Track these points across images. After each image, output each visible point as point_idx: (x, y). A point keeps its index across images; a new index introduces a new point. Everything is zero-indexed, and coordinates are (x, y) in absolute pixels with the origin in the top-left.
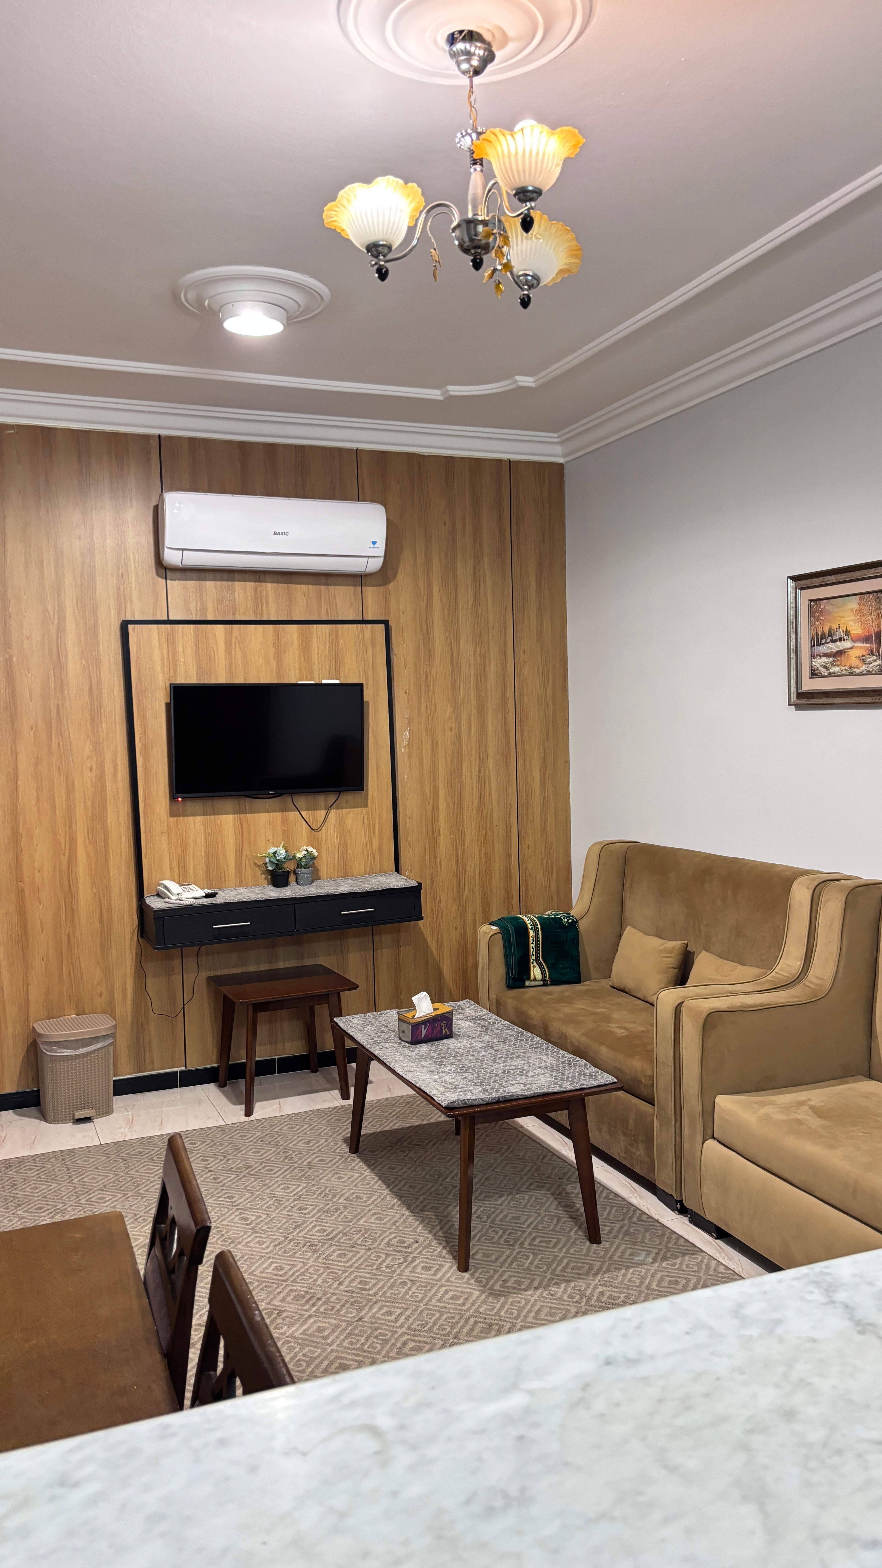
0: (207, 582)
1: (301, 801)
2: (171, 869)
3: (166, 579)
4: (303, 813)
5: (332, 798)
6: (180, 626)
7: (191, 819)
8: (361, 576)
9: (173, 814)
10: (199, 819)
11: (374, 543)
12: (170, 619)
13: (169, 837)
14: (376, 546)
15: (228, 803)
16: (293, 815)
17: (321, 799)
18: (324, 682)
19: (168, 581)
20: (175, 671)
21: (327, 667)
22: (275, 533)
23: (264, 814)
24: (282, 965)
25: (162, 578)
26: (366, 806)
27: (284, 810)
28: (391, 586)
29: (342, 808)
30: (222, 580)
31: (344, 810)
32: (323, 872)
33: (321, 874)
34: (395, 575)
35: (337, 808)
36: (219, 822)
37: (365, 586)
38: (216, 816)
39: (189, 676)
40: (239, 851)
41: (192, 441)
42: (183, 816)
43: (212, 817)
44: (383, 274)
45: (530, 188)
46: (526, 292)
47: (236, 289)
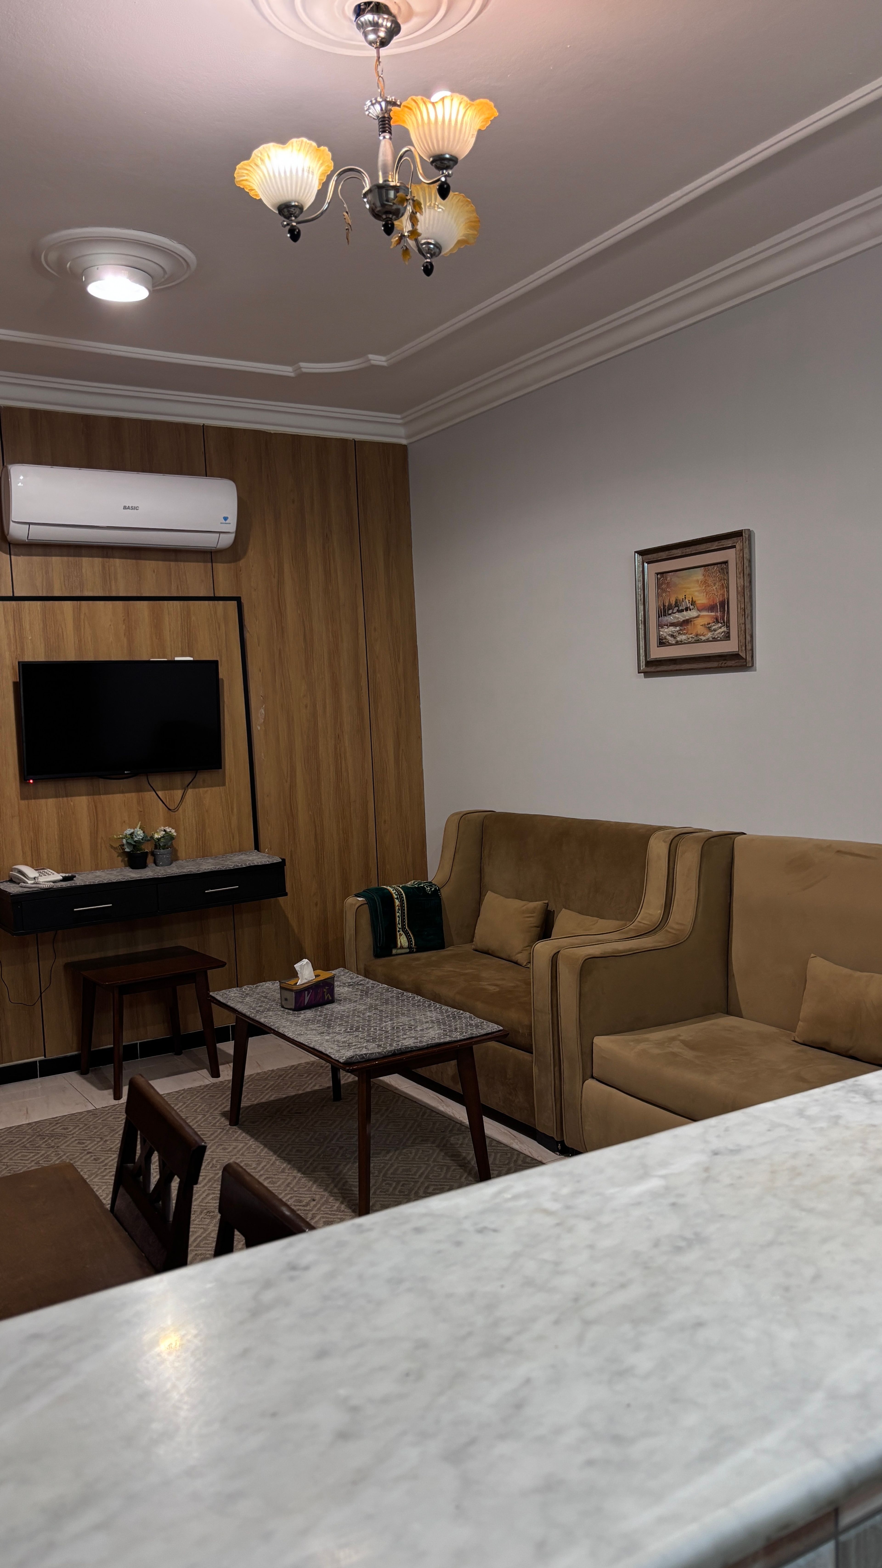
0: (53, 558)
1: (157, 780)
2: (24, 853)
3: (10, 555)
4: (160, 793)
5: (188, 778)
6: (27, 603)
7: (43, 801)
8: (211, 552)
9: (24, 797)
10: (51, 801)
11: (226, 519)
12: (15, 595)
13: (20, 821)
14: (227, 522)
15: (82, 785)
16: (149, 795)
17: (178, 779)
18: (177, 659)
19: (13, 557)
20: (22, 649)
21: (180, 645)
22: (125, 508)
23: (118, 795)
24: (141, 948)
25: (6, 553)
26: (224, 784)
27: (139, 790)
28: (242, 563)
29: (199, 787)
30: (68, 555)
31: (201, 790)
32: (182, 853)
33: (179, 855)
34: (245, 552)
35: (194, 787)
36: (72, 804)
37: (216, 562)
38: (69, 798)
39: (37, 654)
40: (94, 834)
41: (34, 412)
42: (35, 798)
43: (65, 799)
44: (295, 235)
45: (447, 156)
46: (428, 260)
47: (99, 252)
